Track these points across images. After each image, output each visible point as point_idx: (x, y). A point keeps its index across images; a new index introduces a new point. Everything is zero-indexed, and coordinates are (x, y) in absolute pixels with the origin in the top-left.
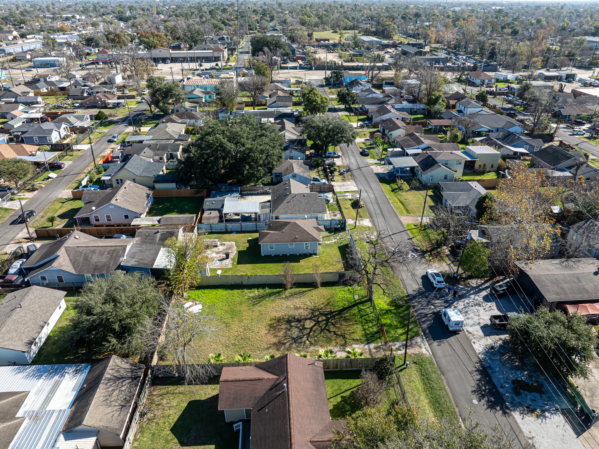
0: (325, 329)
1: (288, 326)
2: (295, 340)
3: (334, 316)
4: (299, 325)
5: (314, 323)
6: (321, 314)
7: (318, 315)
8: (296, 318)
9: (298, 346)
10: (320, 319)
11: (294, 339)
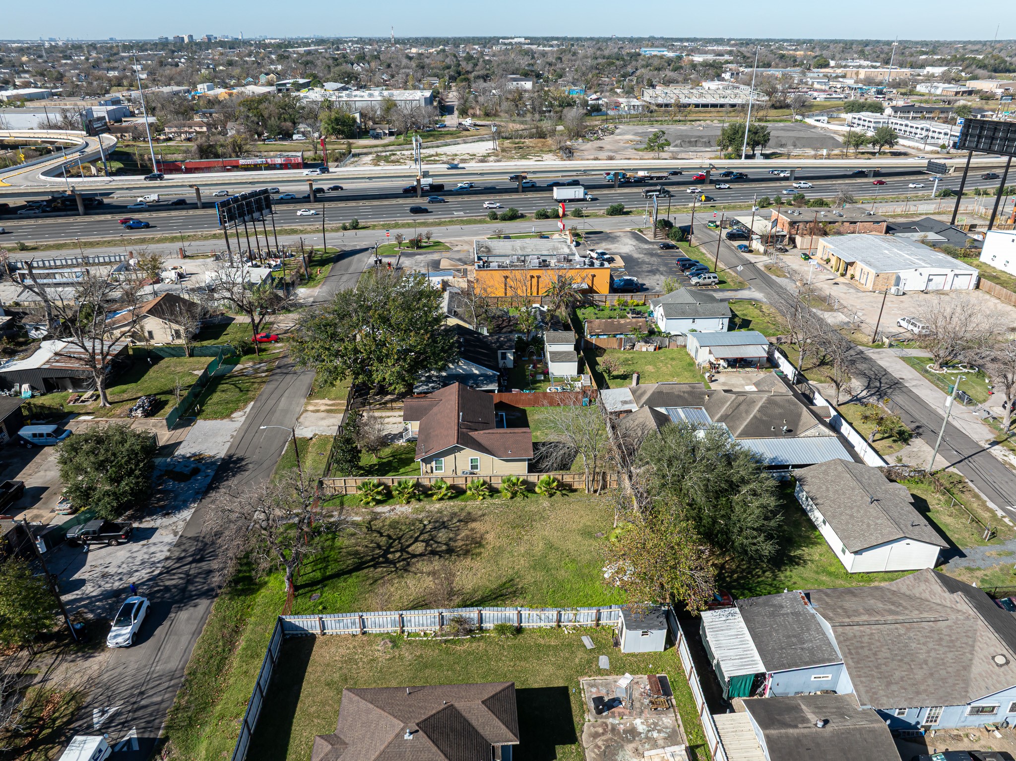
0: (395, 540)
1: (452, 543)
2: (444, 525)
3: (373, 559)
4: (435, 546)
5: (410, 549)
6: (393, 562)
7: (399, 562)
8: (437, 557)
9: (440, 518)
10: (398, 555)
11: (445, 527)
